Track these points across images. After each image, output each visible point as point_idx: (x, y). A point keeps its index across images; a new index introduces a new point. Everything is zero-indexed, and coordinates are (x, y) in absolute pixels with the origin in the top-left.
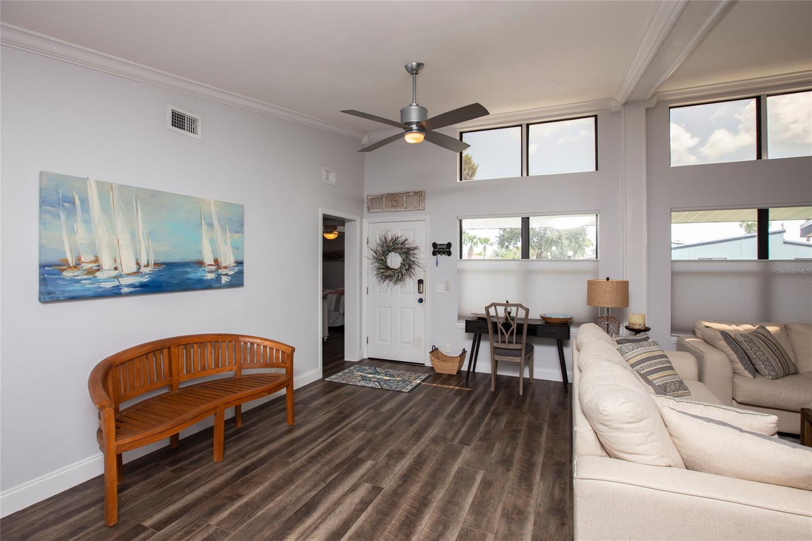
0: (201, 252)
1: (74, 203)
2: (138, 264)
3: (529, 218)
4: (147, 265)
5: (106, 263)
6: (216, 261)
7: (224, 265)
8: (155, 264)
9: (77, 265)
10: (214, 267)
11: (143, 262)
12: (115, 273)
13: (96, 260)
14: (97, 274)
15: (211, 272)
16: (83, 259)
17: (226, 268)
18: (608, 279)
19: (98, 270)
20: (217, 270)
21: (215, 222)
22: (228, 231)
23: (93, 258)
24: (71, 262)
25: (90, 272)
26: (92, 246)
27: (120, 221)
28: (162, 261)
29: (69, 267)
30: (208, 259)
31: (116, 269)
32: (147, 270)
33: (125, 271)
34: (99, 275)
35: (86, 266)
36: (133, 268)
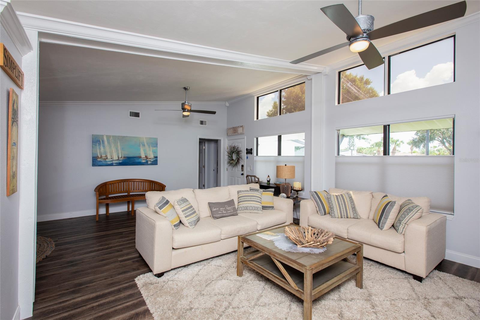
0: (140, 154)
1: (100, 142)
2: (118, 157)
3: (281, 136)
4: (121, 157)
5: (109, 157)
6: (146, 157)
7: (149, 158)
8: (124, 157)
9: (101, 157)
10: (145, 159)
11: (120, 156)
12: (112, 160)
13: (106, 156)
15: (144, 160)
16: (103, 156)
17: (150, 159)
18: (286, 165)
19: (107, 159)
20: (146, 159)
21: (146, 144)
22: (151, 147)
23: (105, 156)
24: (99, 156)
25: (105, 159)
26: (105, 153)
27: (113, 145)
28: (126, 156)
29: (99, 158)
30: (143, 156)
31: (112, 158)
32: (121, 159)
33: (115, 159)
34: (107, 160)
35: (103, 158)
36: (117, 158)
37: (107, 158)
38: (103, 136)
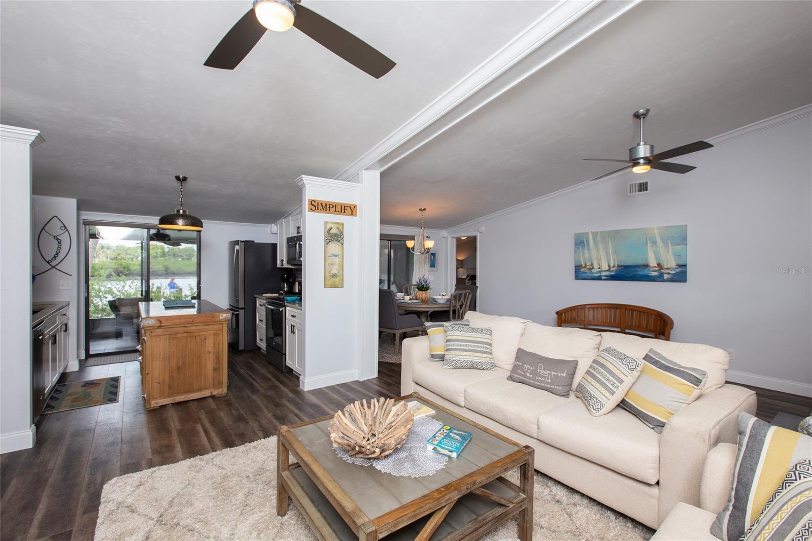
0: (647, 259)
1: (584, 243)
2: (609, 266)
4: (614, 267)
5: (596, 266)
6: (659, 265)
7: (665, 267)
8: (618, 266)
9: (586, 266)
10: (658, 268)
11: (612, 265)
12: (599, 270)
13: (592, 265)
14: (592, 270)
15: (655, 271)
17: (668, 269)
19: (592, 269)
20: (660, 270)
21: (658, 240)
22: (670, 245)
23: (590, 264)
24: (583, 265)
25: (590, 269)
26: (591, 259)
27: (601, 247)
28: (622, 264)
29: (583, 267)
30: (653, 263)
31: (599, 268)
32: (614, 269)
33: (604, 269)
34: (593, 270)
35: (588, 267)
36: (607, 268)
37: (593, 268)
38: (587, 233)
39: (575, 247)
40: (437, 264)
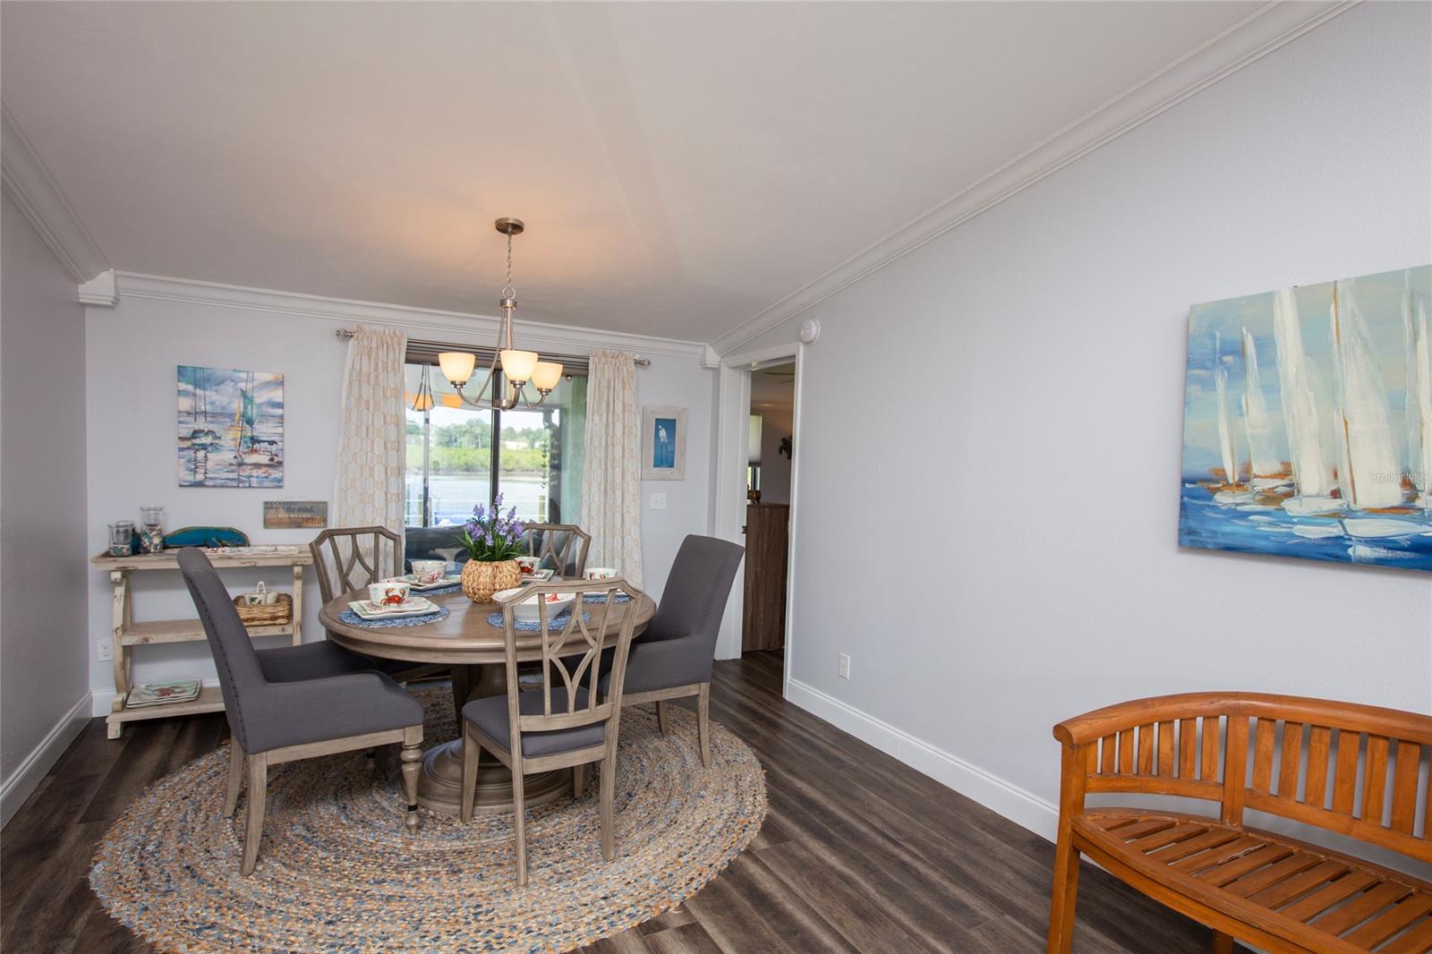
1: (1243, 354)
2: (1407, 483)
5: (1312, 479)
9: (1243, 482)
12: (1334, 504)
13: (1286, 472)
14: (1286, 504)
16: (1255, 470)
19: (1289, 495)
23: (1276, 467)
24: (1232, 474)
25: (1271, 498)
26: (1279, 440)
27: (1355, 375)
29: (1228, 485)
31: (1336, 494)
33: (1365, 500)
34: (1290, 506)
35: (1263, 485)
36: (1393, 494)
37: (1292, 491)
38: (1268, 299)
39: (1187, 380)
40: (683, 454)
